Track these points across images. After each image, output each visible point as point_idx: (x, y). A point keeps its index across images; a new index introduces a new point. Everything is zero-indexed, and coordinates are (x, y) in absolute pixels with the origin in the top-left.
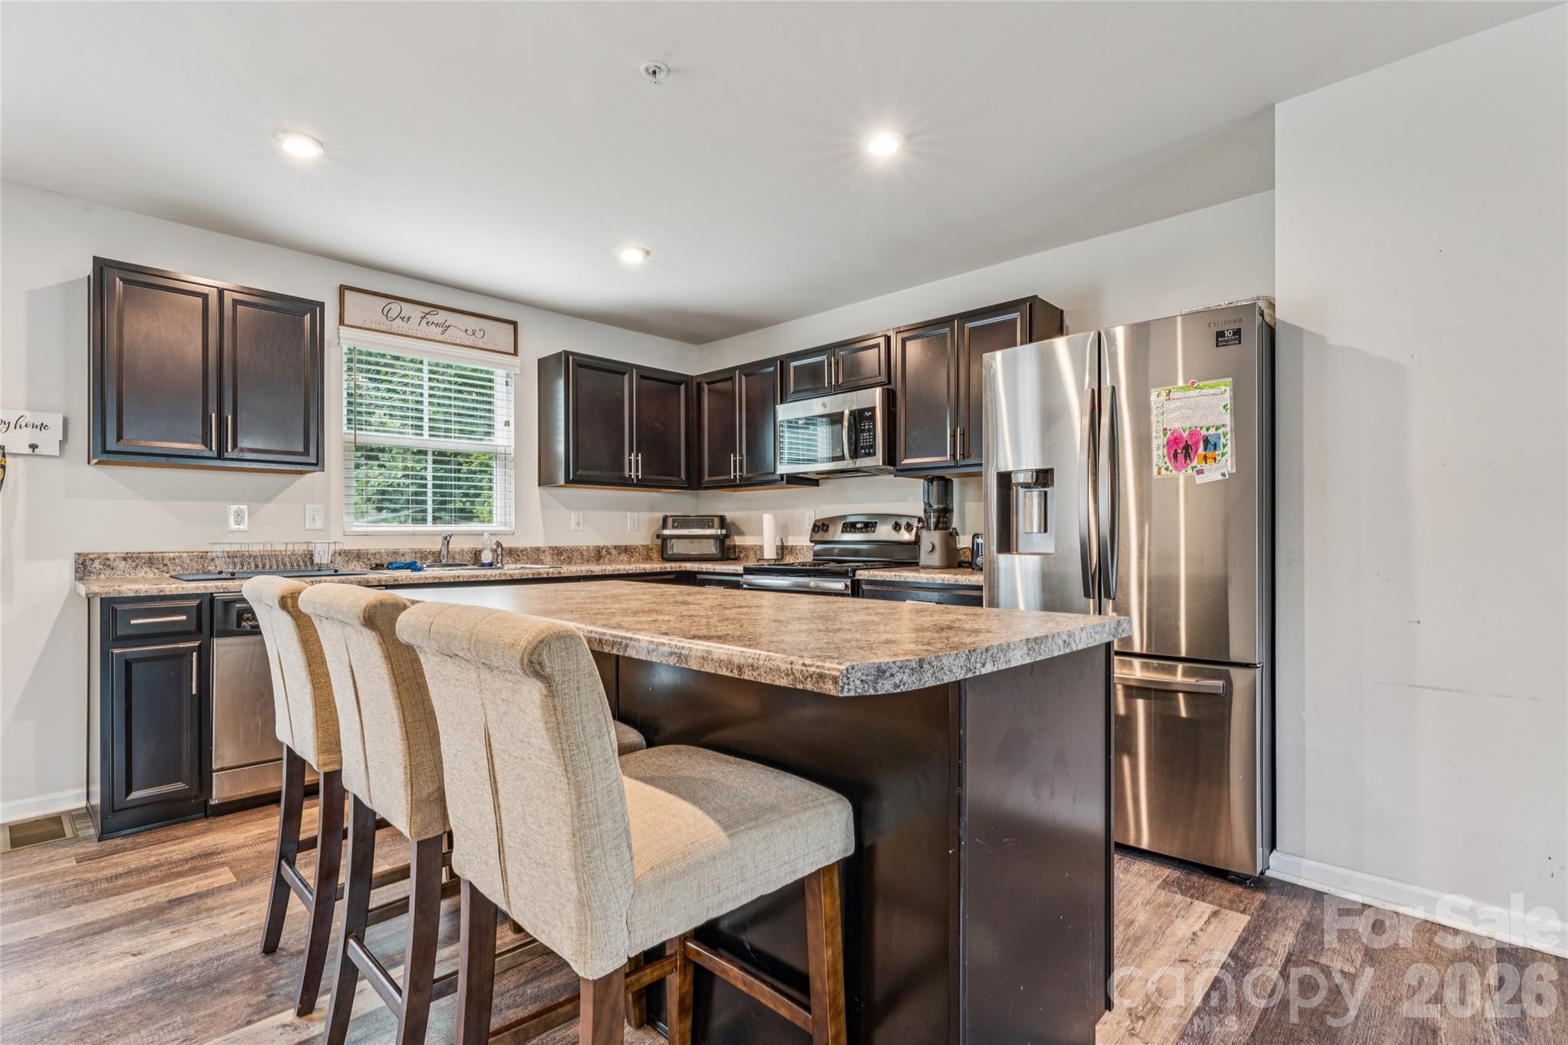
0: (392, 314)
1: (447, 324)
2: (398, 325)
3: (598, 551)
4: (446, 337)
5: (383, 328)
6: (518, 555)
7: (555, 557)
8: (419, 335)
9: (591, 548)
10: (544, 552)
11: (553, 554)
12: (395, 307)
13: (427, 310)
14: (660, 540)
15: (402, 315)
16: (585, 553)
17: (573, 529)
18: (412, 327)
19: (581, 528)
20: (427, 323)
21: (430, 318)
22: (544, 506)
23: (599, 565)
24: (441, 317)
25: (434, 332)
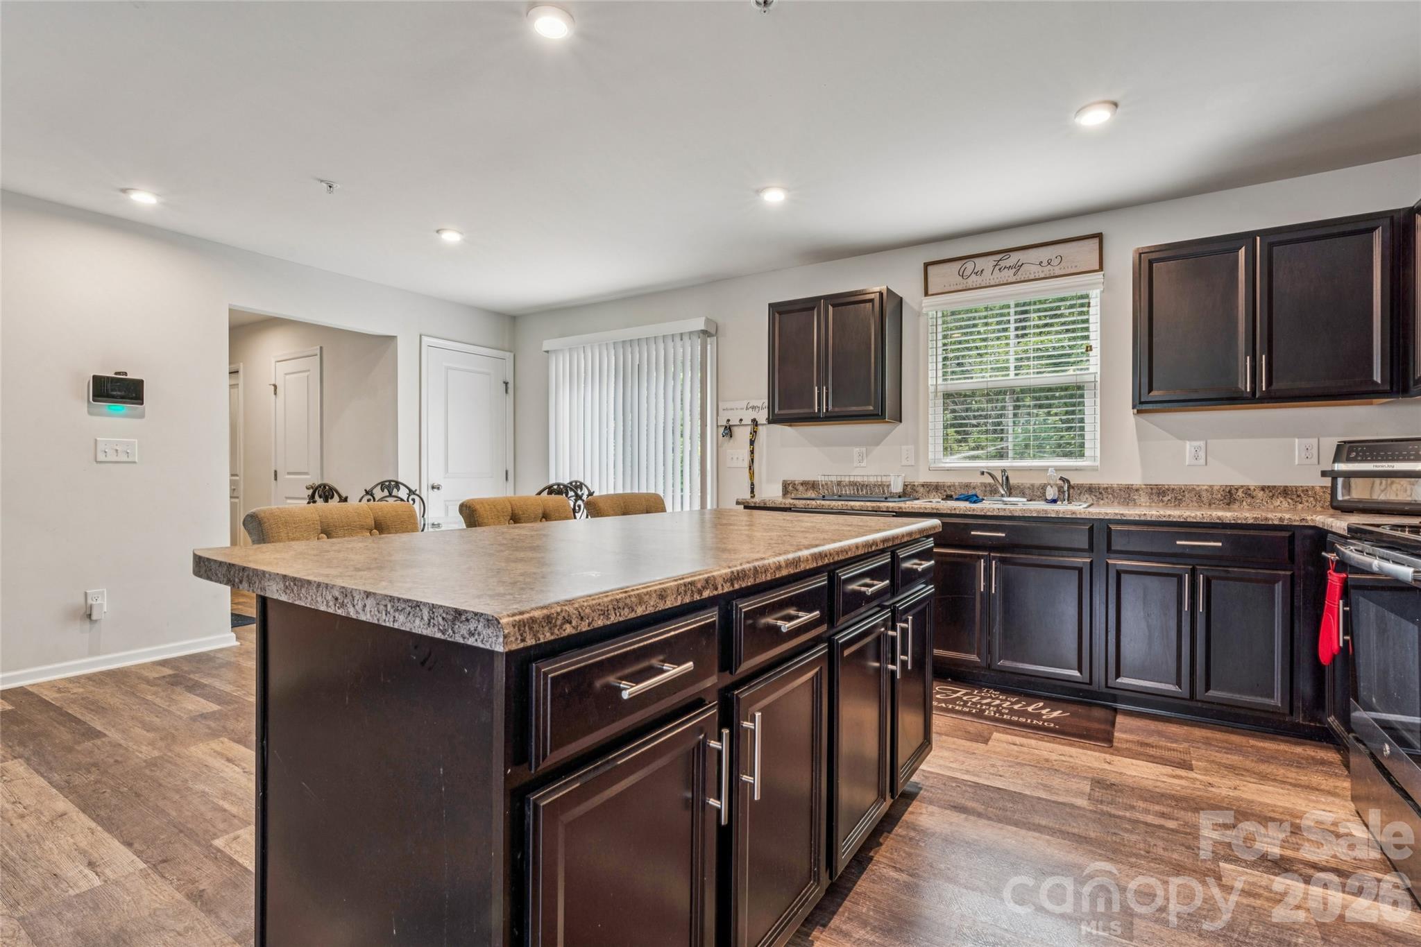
0: (967, 273)
1: (1020, 263)
2: (974, 280)
3: (1229, 492)
4: (1020, 277)
5: (960, 287)
6: (1101, 493)
7: (1155, 497)
8: (992, 283)
9: (1215, 488)
10: (1137, 490)
11: (1152, 494)
12: (970, 265)
13: (998, 257)
14: (1330, 479)
15: (976, 271)
16: (1204, 494)
17: (1187, 464)
18: (987, 278)
19: (1202, 461)
20: (1000, 269)
21: (1003, 264)
22: (1141, 436)
23: (1229, 510)
24: (1014, 258)
25: (1008, 275)
